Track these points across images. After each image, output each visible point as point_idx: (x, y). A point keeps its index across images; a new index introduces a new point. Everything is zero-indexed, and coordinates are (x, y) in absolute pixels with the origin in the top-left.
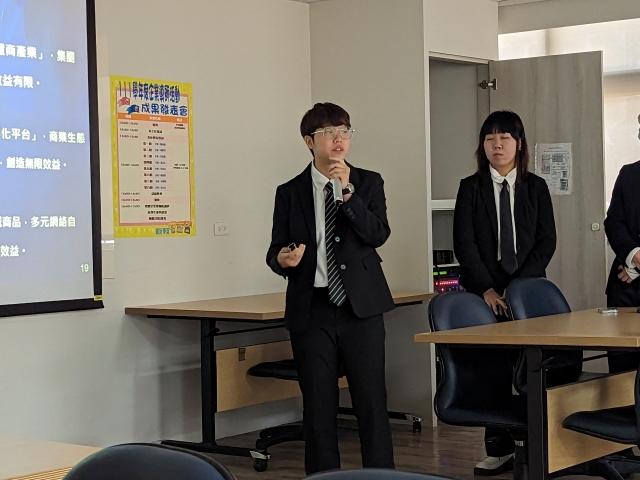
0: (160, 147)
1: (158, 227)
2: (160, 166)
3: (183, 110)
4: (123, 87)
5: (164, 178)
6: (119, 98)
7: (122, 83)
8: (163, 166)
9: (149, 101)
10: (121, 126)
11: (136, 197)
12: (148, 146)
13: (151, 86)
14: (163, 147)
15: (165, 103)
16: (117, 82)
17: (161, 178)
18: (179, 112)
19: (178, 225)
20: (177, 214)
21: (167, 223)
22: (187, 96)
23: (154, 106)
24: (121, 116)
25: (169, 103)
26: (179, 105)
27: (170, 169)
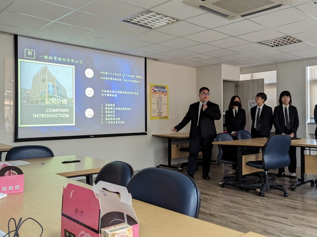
20: (164, 114)
24: (152, 93)
25: (163, 90)
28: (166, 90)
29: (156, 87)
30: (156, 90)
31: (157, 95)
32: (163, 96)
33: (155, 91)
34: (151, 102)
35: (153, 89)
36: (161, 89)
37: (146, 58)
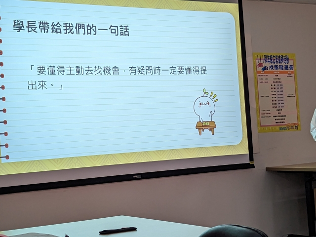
0: (280, 87)
1: (281, 127)
2: (280, 96)
3: (291, 67)
4: (259, 58)
5: (282, 102)
6: (258, 64)
7: (259, 56)
8: (282, 96)
9: (273, 64)
10: (259, 77)
11: (268, 112)
12: (273, 87)
13: (274, 56)
14: (281, 87)
15: (281, 64)
16: (256, 56)
17: (281, 102)
18: (289, 68)
19: (291, 125)
21: (285, 125)
22: (293, 60)
23: (276, 66)
25: (284, 64)
26: (289, 65)
27: (285, 97)
28: (291, 63)
29: (268, 58)
30: (268, 65)
34: (257, 93)
35: (260, 65)
36: (280, 62)
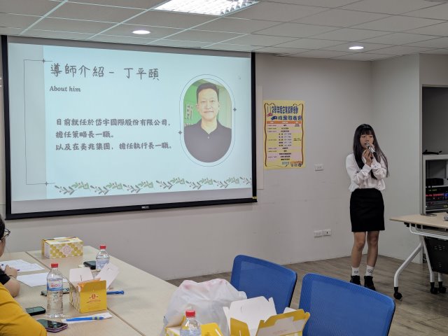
31: (279, 127)
32: (291, 127)
33: (274, 118)
37: (253, 55)
